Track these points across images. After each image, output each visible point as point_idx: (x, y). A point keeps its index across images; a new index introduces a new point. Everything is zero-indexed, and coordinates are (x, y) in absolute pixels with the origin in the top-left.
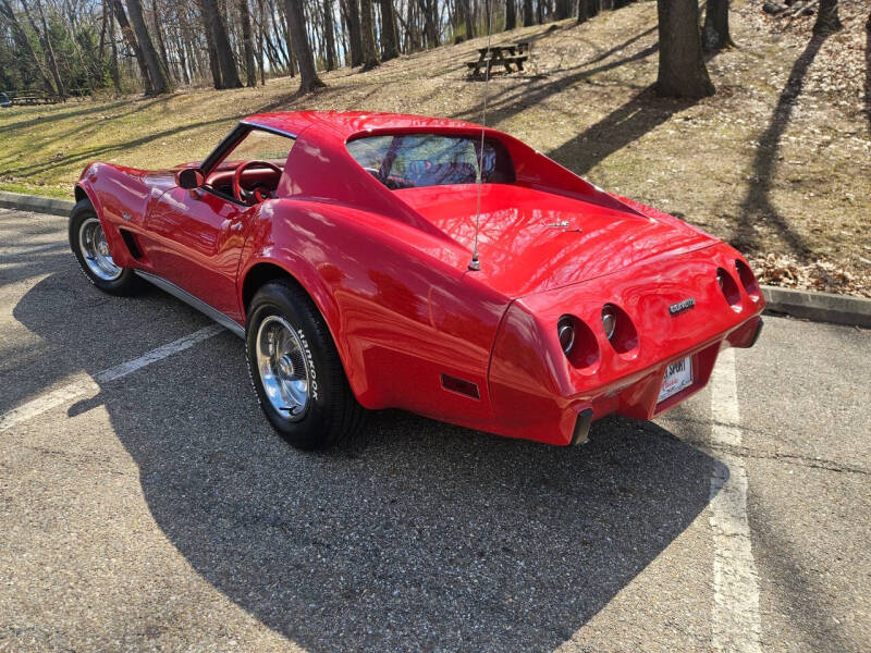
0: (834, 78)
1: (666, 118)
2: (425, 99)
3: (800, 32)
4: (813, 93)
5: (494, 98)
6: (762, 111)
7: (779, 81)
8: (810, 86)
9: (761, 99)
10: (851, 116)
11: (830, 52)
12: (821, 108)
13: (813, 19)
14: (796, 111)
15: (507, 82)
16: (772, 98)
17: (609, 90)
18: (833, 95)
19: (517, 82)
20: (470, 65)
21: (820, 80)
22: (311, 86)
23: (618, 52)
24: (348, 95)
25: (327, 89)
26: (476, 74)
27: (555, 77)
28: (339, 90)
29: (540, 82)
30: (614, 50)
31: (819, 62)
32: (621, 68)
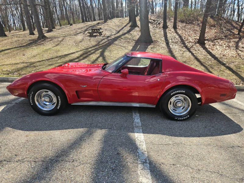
0: (174, 39)
1: (147, 48)
2: (81, 42)
3: (160, 28)
4: (172, 42)
5: (100, 42)
6: (164, 45)
7: (163, 39)
8: (170, 41)
9: (163, 44)
10: (182, 47)
11: (169, 33)
12: (176, 46)
13: (162, 25)
14: (171, 46)
15: (101, 38)
16: (165, 43)
17: (128, 40)
18: (176, 43)
19: (104, 38)
20: (89, 33)
21: (172, 39)
22: (42, 37)
23: (122, 31)
24: (56, 40)
25: (48, 38)
26: (91, 35)
27: (113, 37)
28: (51, 38)
29: (110, 38)
30: (120, 30)
31: (169, 35)
32: (127, 35)
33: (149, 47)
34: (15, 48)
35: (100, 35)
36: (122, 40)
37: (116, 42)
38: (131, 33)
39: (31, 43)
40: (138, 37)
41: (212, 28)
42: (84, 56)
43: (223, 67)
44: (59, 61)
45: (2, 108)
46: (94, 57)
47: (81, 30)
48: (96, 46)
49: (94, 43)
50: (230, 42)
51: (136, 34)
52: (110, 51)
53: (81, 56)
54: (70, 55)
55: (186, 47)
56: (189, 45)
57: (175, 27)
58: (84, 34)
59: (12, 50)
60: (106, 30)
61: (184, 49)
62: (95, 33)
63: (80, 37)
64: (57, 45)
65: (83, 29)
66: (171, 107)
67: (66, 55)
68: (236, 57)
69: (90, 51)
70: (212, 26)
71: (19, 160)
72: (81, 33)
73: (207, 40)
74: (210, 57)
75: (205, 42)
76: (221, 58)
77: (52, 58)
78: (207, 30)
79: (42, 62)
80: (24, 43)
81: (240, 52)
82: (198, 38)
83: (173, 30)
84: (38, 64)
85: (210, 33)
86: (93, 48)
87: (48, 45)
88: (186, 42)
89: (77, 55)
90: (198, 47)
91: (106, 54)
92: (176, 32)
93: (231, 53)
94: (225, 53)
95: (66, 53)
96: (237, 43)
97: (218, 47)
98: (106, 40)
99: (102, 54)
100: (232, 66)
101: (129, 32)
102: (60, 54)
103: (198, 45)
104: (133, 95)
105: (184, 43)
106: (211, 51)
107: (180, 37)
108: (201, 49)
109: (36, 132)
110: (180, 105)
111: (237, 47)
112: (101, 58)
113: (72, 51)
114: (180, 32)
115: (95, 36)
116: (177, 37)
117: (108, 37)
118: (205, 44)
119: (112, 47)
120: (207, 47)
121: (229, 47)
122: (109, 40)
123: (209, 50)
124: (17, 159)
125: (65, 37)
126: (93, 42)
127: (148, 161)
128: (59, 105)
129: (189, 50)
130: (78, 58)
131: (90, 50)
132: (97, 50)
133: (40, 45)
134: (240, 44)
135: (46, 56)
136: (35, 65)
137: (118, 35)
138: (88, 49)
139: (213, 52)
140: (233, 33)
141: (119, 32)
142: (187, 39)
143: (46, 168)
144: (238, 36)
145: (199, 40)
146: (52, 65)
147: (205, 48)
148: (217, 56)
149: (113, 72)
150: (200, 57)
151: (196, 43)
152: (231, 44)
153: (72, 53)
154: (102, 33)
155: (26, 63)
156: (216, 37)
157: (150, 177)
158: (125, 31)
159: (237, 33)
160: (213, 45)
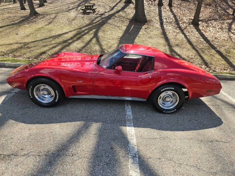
0: (169, 18)
1: (141, 28)
2: (74, 19)
3: (155, 5)
5: (93, 20)
6: (158, 25)
7: (158, 18)
8: (165, 20)
10: (176, 28)
11: (164, 11)
12: (170, 26)
13: (157, 2)
14: (165, 26)
15: (95, 15)
16: (159, 23)
17: (122, 19)
18: (171, 23)
19: (97, 16)
20: (82, 10)
21: (166, 19)
22: (34, 14)
23: (116, 8)
24: (48, 17)
25: (40, 15)
26: (84, 13)
27: (107, 15)
28: (44, 15)
29: (103, 16)
30: (114, 7)
31: (163, 14)
32: (121, 13)
33: (143, 27)
34: (7, 26)
35: (94, 12)
36: (116, 19)
37: (110, 21)
38: (125, 10)
39: (23, 21)
40: (132, 15)
41: (208, 6)
42: (78, 36)
43: (213, 51)
44: (53, 42)
45: (3, 98)
46: (87, 38)
47: (73, 5)
48: (89, 25)
49: (87, 22)
50: (223, 23)
51: (131, 11)
52: (104, 31)
53: (75, 36)
54: (64, 35)
55: (180, 28)
56: (183, 26)
57: (170, 5)
58: (77, 10)
59: (4, 28)
60: (99, 5)
61: (178, 31)
62: (89, 9)
63: (73, 14)
64: (50, 23)
65: (75, 4)
66: (160, 102)
67: (60, 35)
68: (227, 40)
69: (83, 31)
70: (207, 5)
71: (25, 155)
72: (74, 8)
73: (201, 21)
74: (202, 40)
75: (199, 23)
76: (213, 41)
77: (46, 39)
78: (202, 9)
79: (36, 42)
80: (16, 20)
81: (232, 35)
82: (193, 18)
83: (168, 8)
84: (32, 45)
85: (205, 13)
86: (86, 28)
87: (40, 23)
88: (180, 23)
89: (70, 35)
90: (192, 28)
91: (100, 34)
92: (171, 11)
93: (223, 35)
94: (218, 35)
95: (59, 33)
96: (230, 25)
97: (211, 29)
98: (99, 18)
99: (96, 35)
100: (222, 50)
101: (123, 9)
102: (53, 33)
103: (192, 26)
104: (126, 88)
105: (178, 24)
106: (204, 33)
107: (175, 16)
108: (195, 30)
109: (37, 125)
110: (168, 100)
111: (230, 29)
112: (95, 40)
113: (65, 31)
114: (175, 11)
115: (89, 13)
116: (172, 16)
117: (102, 14)
118: (198, 25)
119: (106, 27)
120: (201, 28)
121: (222, 28)
122: (102, 18)
123: (202, 31)
124: (23, 153)
125: (57, 13)
126: (86, 20)
127: (137, 155)
128: (57, 98)
129: (182, 31)
130: (72, 38)
131: (83, 29)
132: (90, 29)
133: (33, 22)
134: (233, 26)
135: (40, 36)
136: (29, 45)
137: (112, 12)
138: (81, 28)
139: (206, 34)
140: (228, 13)
141: (113, 9)
142: (182, 20)
143: (50, 162)
144: (231, 16)
145: (193, 20)
146: (46, 46)
147: (198, 30)
148: (209, 38)
149: (107, 68)
150: (193, 40)
151: (190, 24)
152: (224, 26)
153: (66, 33)
154: (96, 10)
155: (20, 43)
156: (210, 17)
157: (139, 171)
158: (120, 8)
159: (232, 13)
160: (207, 27)
